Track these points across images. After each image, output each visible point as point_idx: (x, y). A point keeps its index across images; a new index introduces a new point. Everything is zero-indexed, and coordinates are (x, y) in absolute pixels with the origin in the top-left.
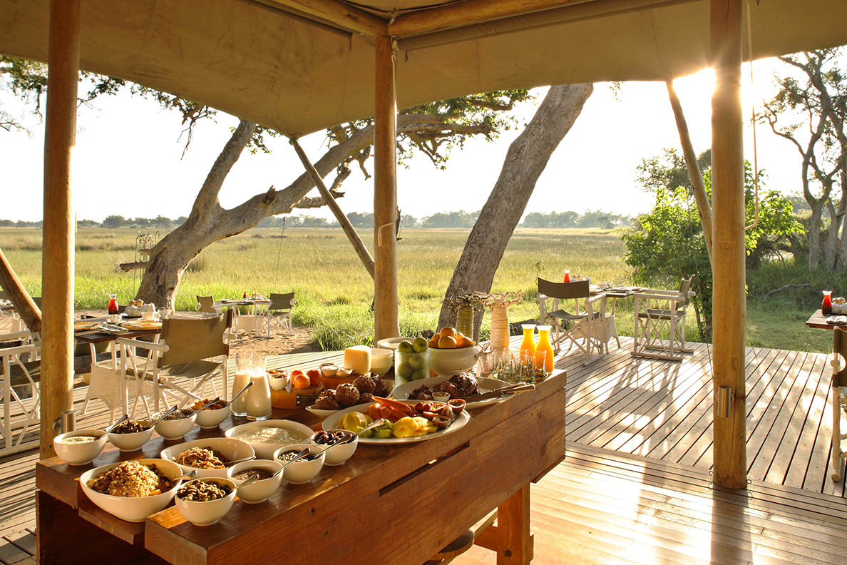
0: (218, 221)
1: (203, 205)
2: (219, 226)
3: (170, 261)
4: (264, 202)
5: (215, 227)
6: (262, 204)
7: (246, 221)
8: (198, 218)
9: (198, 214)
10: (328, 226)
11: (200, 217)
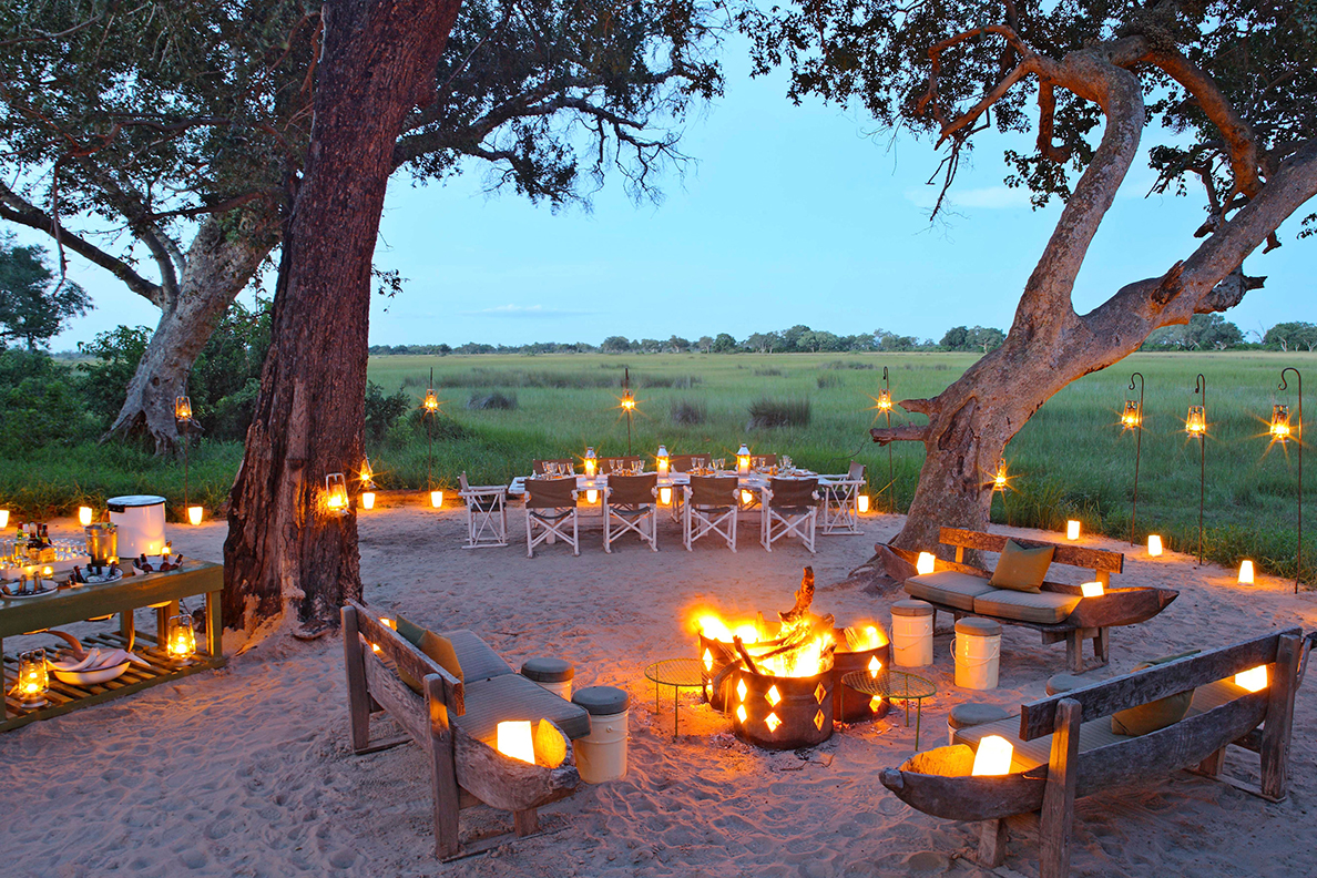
0: (1073, 341)
1: (1046, 306)
2: (1076, 351)
3: (983, 426)
4: (1157, 298)
5: (1069, 353)
6: (1149, 303)
7: (1122, 341)
8: (1031, 333)
9: (1032, 327)
10: (1246, 347)
11: (1041, 333)
